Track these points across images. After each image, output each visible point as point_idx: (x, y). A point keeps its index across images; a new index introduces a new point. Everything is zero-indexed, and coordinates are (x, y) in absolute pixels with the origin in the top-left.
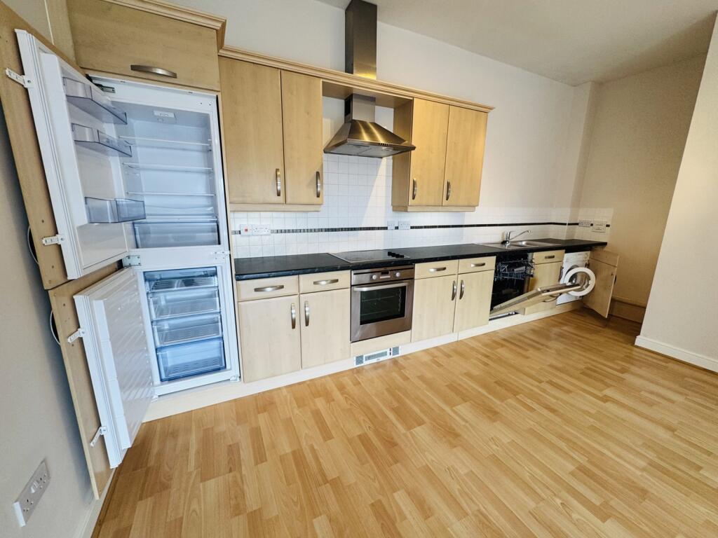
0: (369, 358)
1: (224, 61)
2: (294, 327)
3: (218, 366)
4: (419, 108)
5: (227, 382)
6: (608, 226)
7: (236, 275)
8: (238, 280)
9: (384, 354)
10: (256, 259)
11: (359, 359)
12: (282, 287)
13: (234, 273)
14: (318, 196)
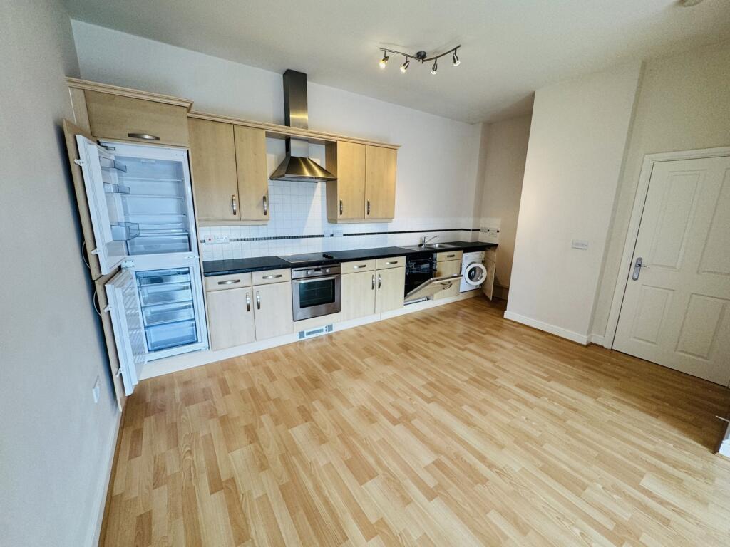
0: (309, 334)
1: (191, 121)
2: (249, 310)
3: (192, 341)
4: (341, 149)
5: (199, 352)
6: (498, 231)
7: (204, 273)
8: (205, 276)
9: (321, 331)
10: (218, 262)
11: (301, 335)
12: (239, 281)
13: (203, 271)
14: (265, 214)
